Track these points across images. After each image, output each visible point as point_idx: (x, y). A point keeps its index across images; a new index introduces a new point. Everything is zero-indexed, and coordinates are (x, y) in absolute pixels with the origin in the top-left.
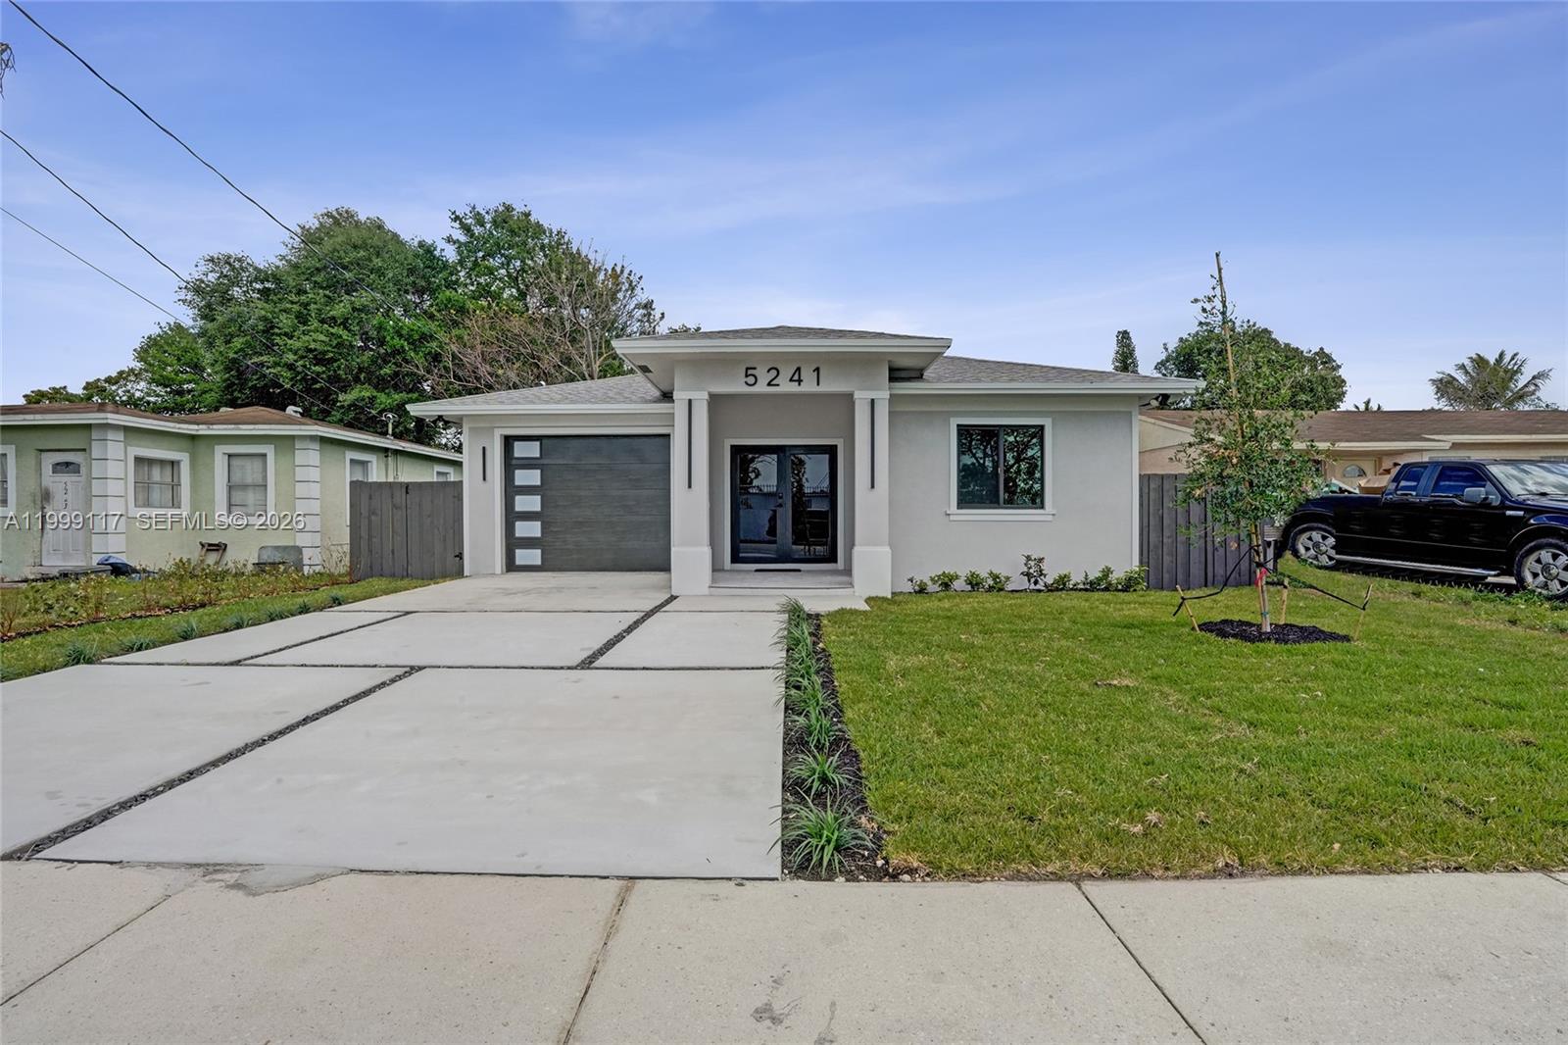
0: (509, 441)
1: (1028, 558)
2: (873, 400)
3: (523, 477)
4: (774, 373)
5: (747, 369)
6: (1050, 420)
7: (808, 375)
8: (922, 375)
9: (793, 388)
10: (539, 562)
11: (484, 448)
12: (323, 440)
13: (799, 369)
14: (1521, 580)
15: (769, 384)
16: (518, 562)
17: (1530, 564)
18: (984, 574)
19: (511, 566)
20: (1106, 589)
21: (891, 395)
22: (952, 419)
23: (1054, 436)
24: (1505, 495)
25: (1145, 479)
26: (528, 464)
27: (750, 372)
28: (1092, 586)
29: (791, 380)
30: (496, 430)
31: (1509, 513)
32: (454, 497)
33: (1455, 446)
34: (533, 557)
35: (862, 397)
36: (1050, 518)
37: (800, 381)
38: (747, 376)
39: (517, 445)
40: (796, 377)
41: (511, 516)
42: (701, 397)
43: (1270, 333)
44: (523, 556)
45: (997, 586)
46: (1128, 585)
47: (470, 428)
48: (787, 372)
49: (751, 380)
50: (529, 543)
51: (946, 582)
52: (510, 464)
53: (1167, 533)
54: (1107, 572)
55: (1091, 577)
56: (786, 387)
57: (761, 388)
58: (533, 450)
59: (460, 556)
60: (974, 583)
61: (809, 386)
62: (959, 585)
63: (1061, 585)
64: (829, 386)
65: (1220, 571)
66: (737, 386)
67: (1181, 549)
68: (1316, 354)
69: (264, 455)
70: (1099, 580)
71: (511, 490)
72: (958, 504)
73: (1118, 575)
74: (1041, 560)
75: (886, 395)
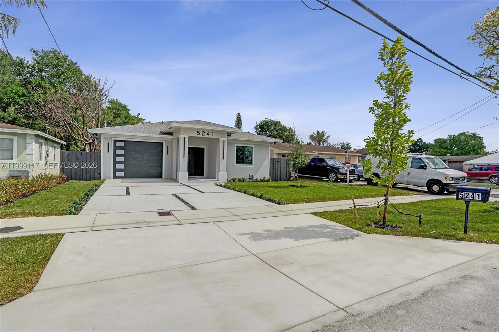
0: (115, 141)
1: (250, 175)
2: (224, 140)
3: (119, 152)
4: (203, 133)
5: (198, 131)
6: (254, 146)
7: (211, 134)
8: (231, 135)
9: (207, 136)
10: (123, 176)
11: (108, 143)
12: (37, 136)
13: (209, 132)
14: (329, 179)
15: (202, 135)
16: (117, 175)
17: (330, 176)
18: (241, 178)
19: (115, 177)
20: (264, 181)
21: (228, 139)
22: (235, 145)
23: (255, 149)
24: (327, 165)
25: (271, 159)
26: (120, 148)
27: (198, 132)
28: (262, 181)
29: (207, 134)
30: (112, 138)
31: (328, 167)
32: (98, 157)
33: (318, 154)
34: (122, 174)
35: (221, 139)
36: (253, 166)
37: (209, 135)
38: (197, 133)
39: (117, 143)
40: (208, 134)
41: (115, 163)
42: (187, 137)
43: (280, 122)
44: (118, 174)
45: (244, 181)
46: (268, 181)
47: (104, 137)
48: (206, 133)
49: (198, 134)
50: (120, 170)
51: (234, 180)
52: (116, 148)
53: (274, 170)
54: (264, 178)
55: (262, 179)
56: (206, 136)
57: (201, 136)
58: (122, 144)
59: (100, 174)
60: (239, 180)
61: (211, 136)
62: (236, 180)
63: (256, 181)
64: (215, 137)
65: (283, 178)
66: (195, 135)
67: (277, 173)
68: (290, 129)
69: (13, 139)
70: (263, 179)
71: (116, 155)
72: (236, 163)
73: (266, 179)
74: (252, 175)
75: (227, 139)
